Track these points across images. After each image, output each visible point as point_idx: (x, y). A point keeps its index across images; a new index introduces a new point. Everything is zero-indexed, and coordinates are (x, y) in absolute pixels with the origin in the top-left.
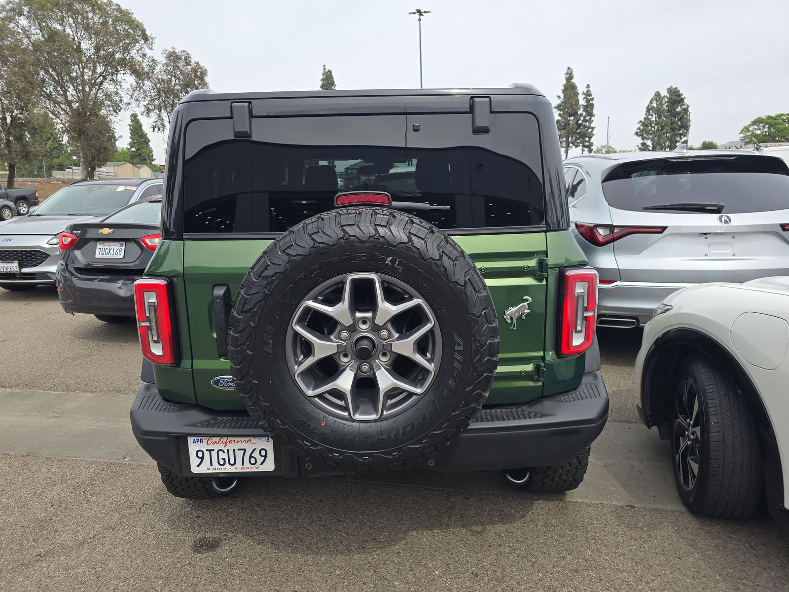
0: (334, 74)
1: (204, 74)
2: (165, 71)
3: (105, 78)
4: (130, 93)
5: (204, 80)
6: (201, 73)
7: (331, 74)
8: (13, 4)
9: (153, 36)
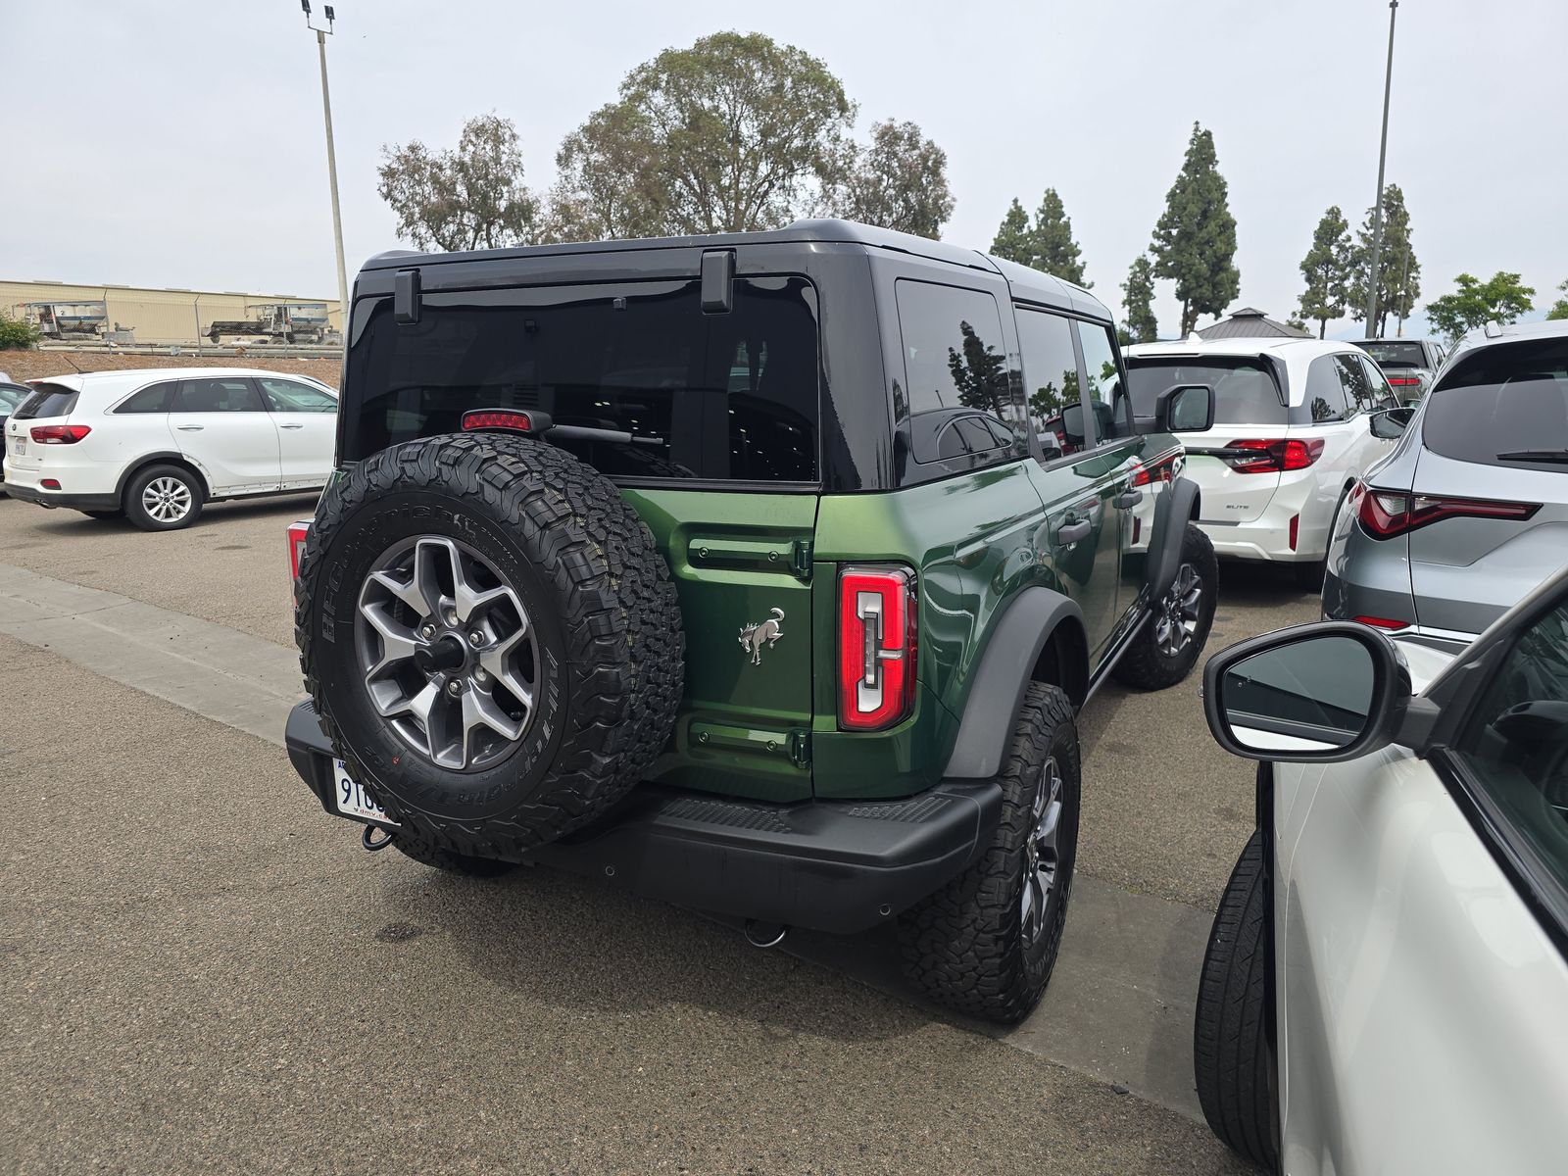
0: (1215, 139)
1: (939, 162)
2: (872, 164)
3: (772, 185)
4: (807, 208)
5: (938, 175)
6: (935, 161)
7: (1210, 138)
8: (647, 72)
9: (857, 103)
